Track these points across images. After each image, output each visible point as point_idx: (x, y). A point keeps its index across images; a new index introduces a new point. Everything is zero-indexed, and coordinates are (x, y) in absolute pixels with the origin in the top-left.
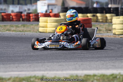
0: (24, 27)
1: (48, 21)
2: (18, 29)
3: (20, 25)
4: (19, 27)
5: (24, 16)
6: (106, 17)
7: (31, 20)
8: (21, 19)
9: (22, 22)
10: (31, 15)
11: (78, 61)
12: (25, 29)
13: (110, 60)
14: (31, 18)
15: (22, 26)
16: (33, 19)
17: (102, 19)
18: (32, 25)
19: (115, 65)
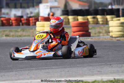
0: (23, 31)
1: (45, 26)
2: (17, 33)
3: (19, 30)
4: (18, 32)
5: (24, 20)
6: (107, 19)
7: (31, 24)
8: (21, 24)
9: (21, 27)
10: (31, 19)
11: (67, 67)
12: (24, 33)
13: (99, 65)
14: (31, 22)
15: (21, 30)
16: (33, 23)
17: (102, 21)
18: (32, 29)
19: (101, 71)
